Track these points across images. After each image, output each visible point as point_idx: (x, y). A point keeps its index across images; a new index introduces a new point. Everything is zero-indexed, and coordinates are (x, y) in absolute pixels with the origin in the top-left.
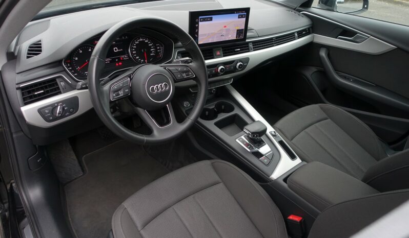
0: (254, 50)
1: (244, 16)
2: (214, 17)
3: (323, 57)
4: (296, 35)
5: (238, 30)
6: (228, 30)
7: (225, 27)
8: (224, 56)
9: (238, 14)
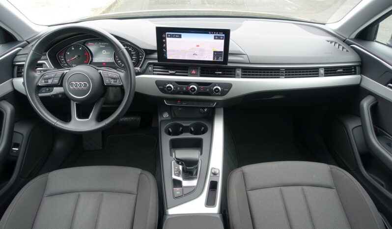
0: (242, 77)
1: (221, 38)
2: (183, 34)
3: (363, 108)
4: (322, 71)
5: (214, 52)
6: (202, 50)
7: (198, 46)
8: (201, 76)
9: (213, 35)
